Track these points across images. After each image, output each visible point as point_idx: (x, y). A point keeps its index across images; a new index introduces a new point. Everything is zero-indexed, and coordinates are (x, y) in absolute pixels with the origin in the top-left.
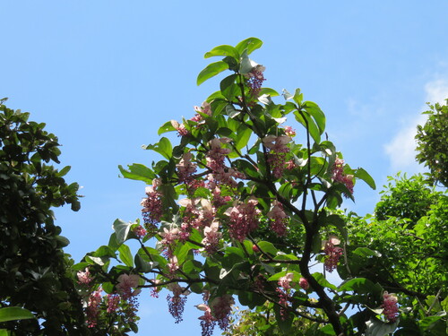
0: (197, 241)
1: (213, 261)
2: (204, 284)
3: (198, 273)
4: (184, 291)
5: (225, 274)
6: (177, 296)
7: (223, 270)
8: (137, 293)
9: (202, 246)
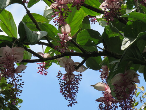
0: (94, 6)
1: (114, 31)
2: (103, 58)
3: (95, 44)
4: (78, 66)
5: (128, 44)
6: (70, 73)
7: (125, 39)
8: (21, 69)
9: (100, 12)
